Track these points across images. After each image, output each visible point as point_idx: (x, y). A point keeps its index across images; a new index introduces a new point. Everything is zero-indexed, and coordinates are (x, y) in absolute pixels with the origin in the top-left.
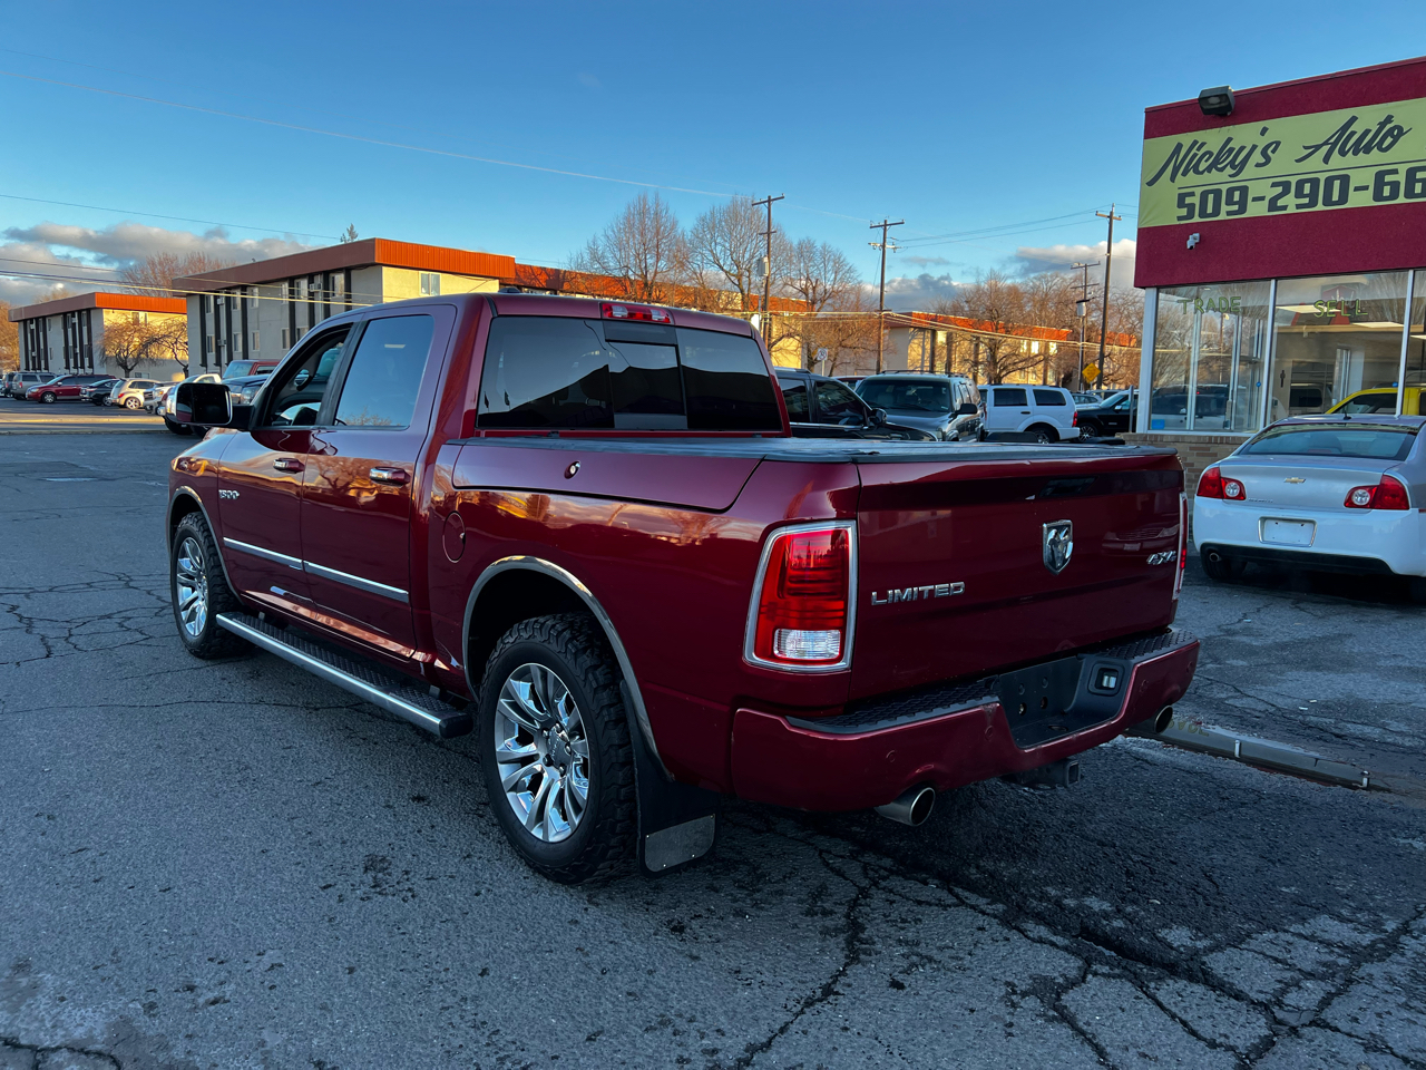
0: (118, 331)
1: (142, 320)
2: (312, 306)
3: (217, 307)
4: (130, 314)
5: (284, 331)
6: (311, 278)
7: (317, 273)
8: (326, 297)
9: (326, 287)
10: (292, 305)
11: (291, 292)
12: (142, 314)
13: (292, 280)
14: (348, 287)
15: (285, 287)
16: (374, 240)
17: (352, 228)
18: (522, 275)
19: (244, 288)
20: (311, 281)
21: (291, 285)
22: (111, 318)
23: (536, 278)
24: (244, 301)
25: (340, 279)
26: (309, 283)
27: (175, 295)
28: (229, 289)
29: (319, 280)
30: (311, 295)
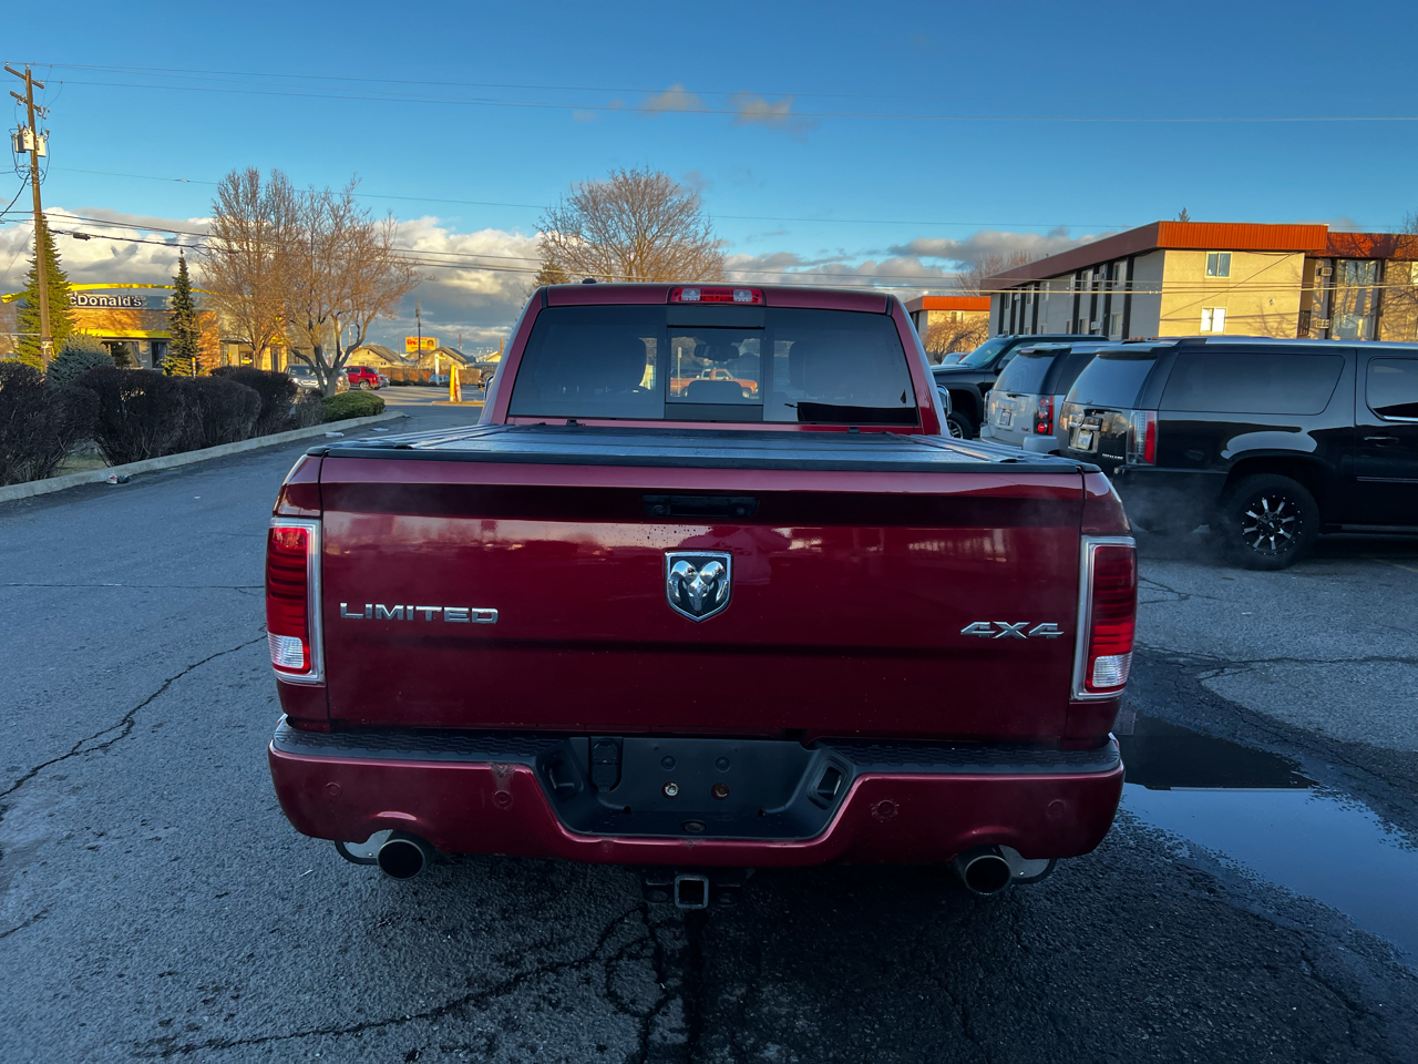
0: (938, 329)
1: (958, 319)
2: (1094, 298)
3: (1014, 303)
4: (949, 314)
5: (1068, 323)
6: (1096, 268)
7: (1102, 263)
8: (1109, 286)
9: (1110, 276)
10: (1077, 298)
11: (1078, 284)
12: (959, 313)
13: (1079, 272)
14: (1130, 275)
15: (1073, 278)
16: (1158, 223)
17: (1184, 212)
18: (1338, 245)
19: (1037, 284)
20: (1096, 272)
21: (1078, 278)
22: (934, 318)
23: (1357, 247)
24: (1036, 296)
25: (1123, 267)
26: (1095, 273)
27: (982, 294)
28: (1024, 285)
29: (1103, 269)
30: (1095, 285)
